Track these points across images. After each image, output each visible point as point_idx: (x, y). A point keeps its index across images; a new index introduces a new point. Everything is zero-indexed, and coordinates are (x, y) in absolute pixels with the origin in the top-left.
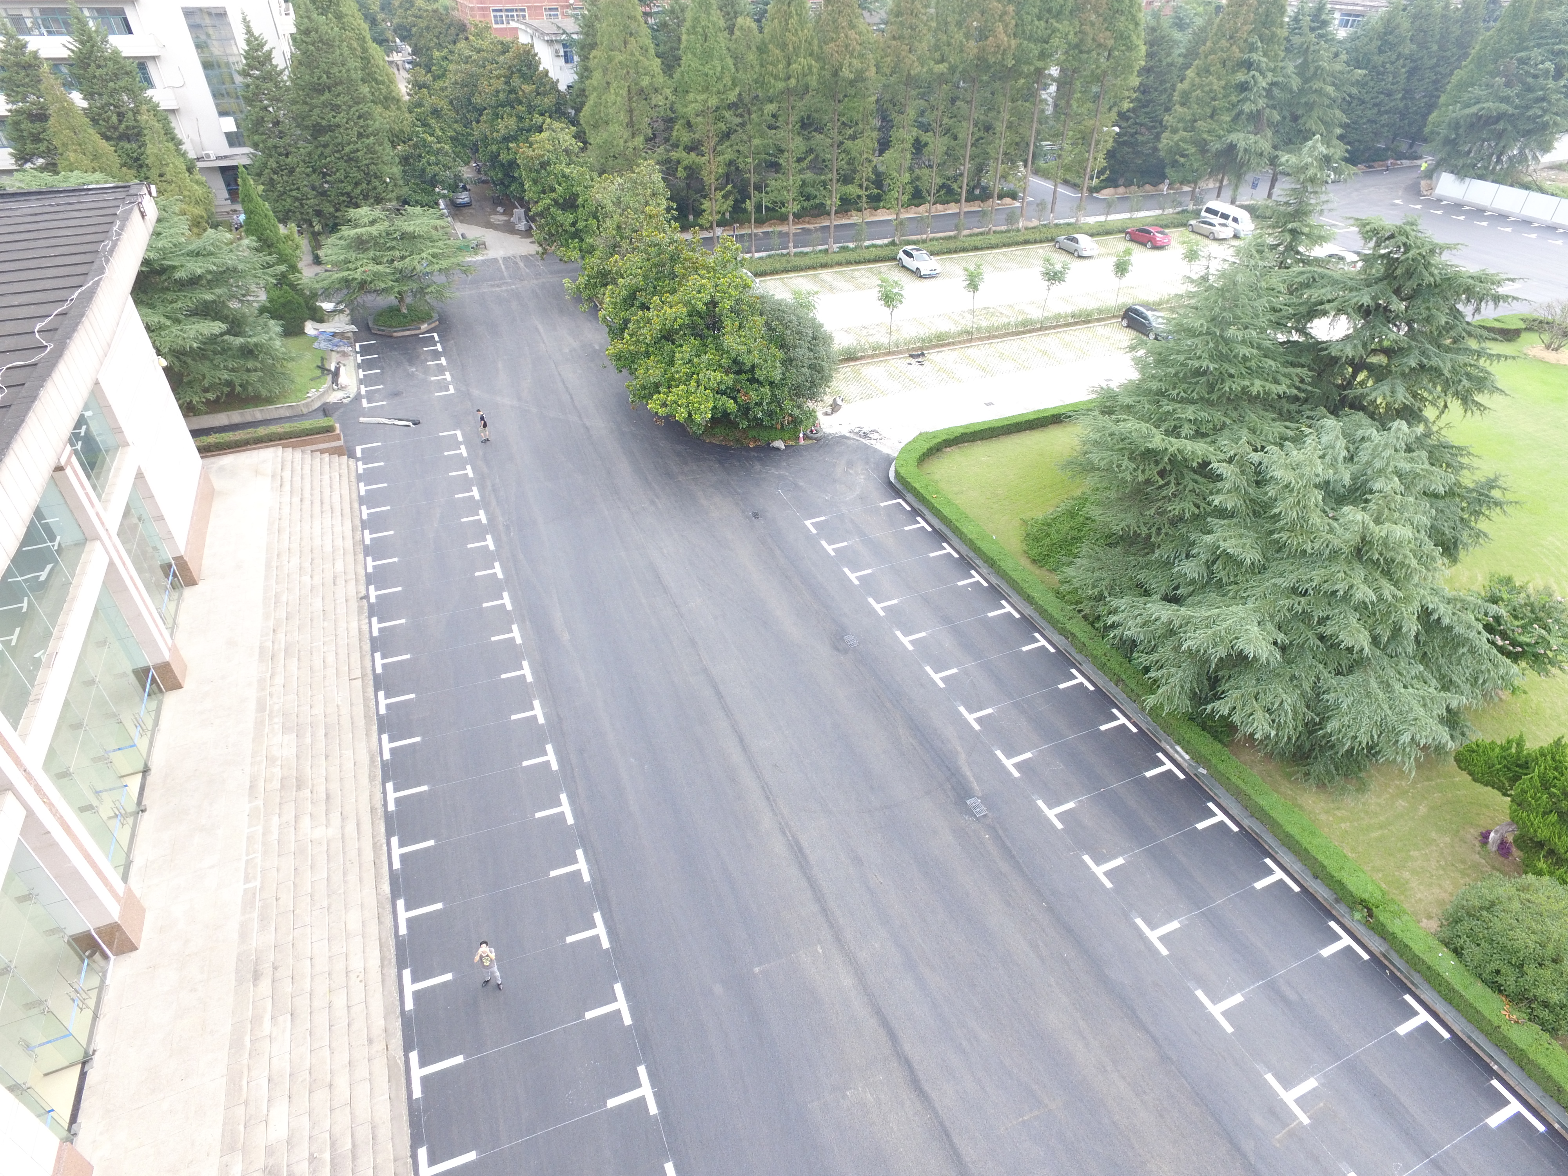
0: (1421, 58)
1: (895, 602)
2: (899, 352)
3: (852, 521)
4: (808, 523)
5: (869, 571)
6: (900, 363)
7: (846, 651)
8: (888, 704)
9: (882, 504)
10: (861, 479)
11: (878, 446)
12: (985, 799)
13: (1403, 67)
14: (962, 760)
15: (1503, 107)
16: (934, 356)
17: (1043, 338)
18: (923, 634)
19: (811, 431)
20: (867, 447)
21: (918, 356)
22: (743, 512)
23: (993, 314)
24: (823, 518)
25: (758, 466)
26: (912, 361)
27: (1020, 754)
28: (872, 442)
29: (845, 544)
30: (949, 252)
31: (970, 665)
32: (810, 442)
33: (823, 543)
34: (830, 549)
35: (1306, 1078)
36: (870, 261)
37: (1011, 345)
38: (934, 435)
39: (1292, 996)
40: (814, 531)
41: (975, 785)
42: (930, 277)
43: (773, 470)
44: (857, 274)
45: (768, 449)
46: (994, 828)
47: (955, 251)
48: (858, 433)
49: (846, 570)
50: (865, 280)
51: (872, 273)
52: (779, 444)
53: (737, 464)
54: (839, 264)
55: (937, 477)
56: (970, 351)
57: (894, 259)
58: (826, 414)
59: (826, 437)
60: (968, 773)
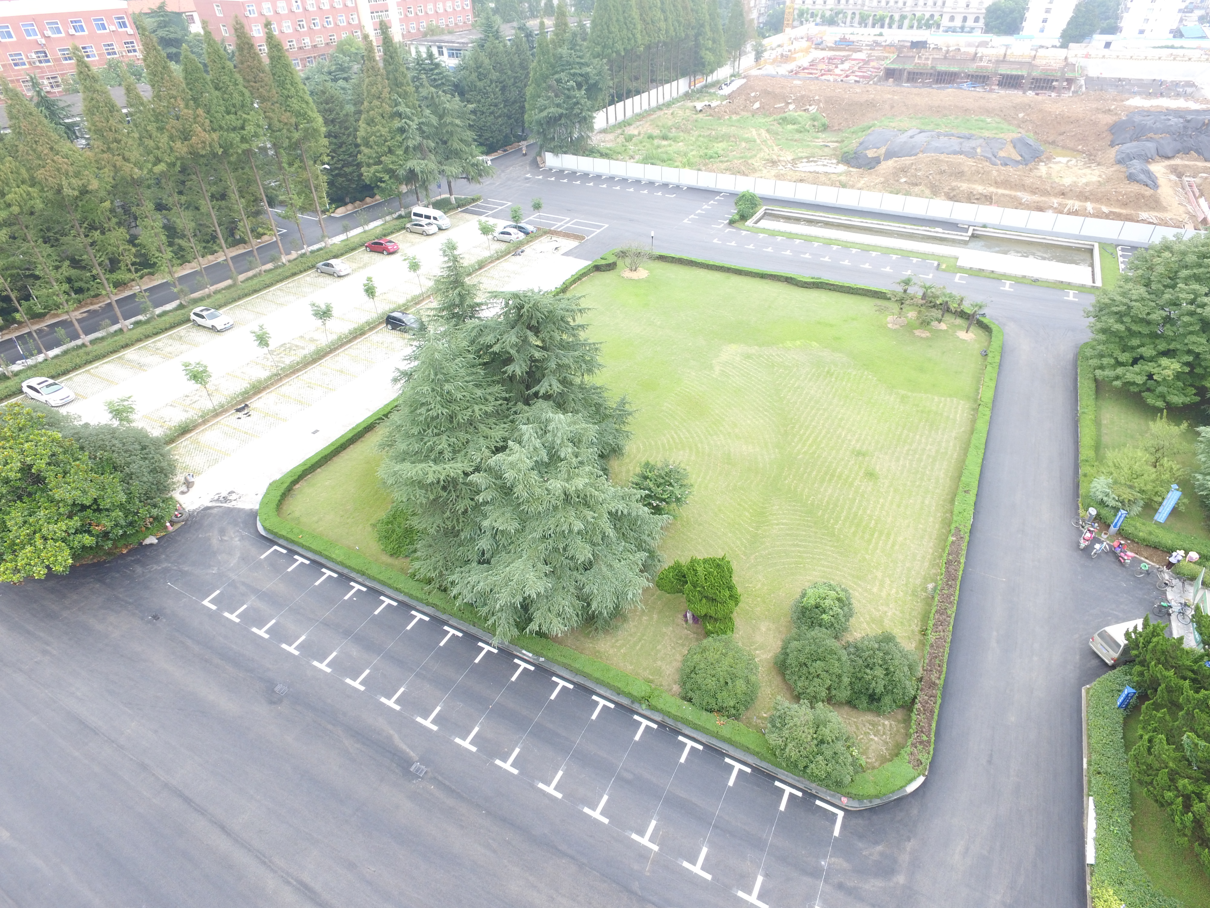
0: (505, 80)
1: (303, 638)
2: (225, 411)
3: (244, 584)
4: (206, 603)
5: (273, 622)
6: (230, 419)
7: (280, 701)
8: (330, 727)
9: (263, 557)
10: (236, 542)
11: (240, 505)
12: (422, 760)
13: (497, 87)
14: (397, 739)
15: (560, 111)
16: (256, 403)
17: (336, 359)
18: (334, 654)
19: (176, 516)
20: (230, 510)
21: (243, 409)
22: (142, 619)
23: (290, 349)
24: (218, 592)
25: (139, 569)
26: (240, 414)
27: (433, 711)
28: (234, 503)
29: (245, 606)
30: (235, 300)
31: (376, 660)
32: (179, 525)
33: (226, 614)
34: (234, 617)
35: (650, 822)
36: (166, 330)
37: (314, 372)
38: (281, 481)
39: (629, 776)
40: (214, 607)
41: (412, 754)
42: (226, 329)
43: (155, 567)
44: (160, 344)
45: (142, 548)
46: (435, 778)
47: (240, 298)
48: (218, 500)
49: (254, 630)
50: (169, 349)
51: (174, 339)
52: (152, 540)
53: (117, 575)
54: (139, 340)
55: (297, 514)
56: (283, 389)
57: (188, 320)
58: (183, 493)
59: (191, 515)
60: (404, 747)
